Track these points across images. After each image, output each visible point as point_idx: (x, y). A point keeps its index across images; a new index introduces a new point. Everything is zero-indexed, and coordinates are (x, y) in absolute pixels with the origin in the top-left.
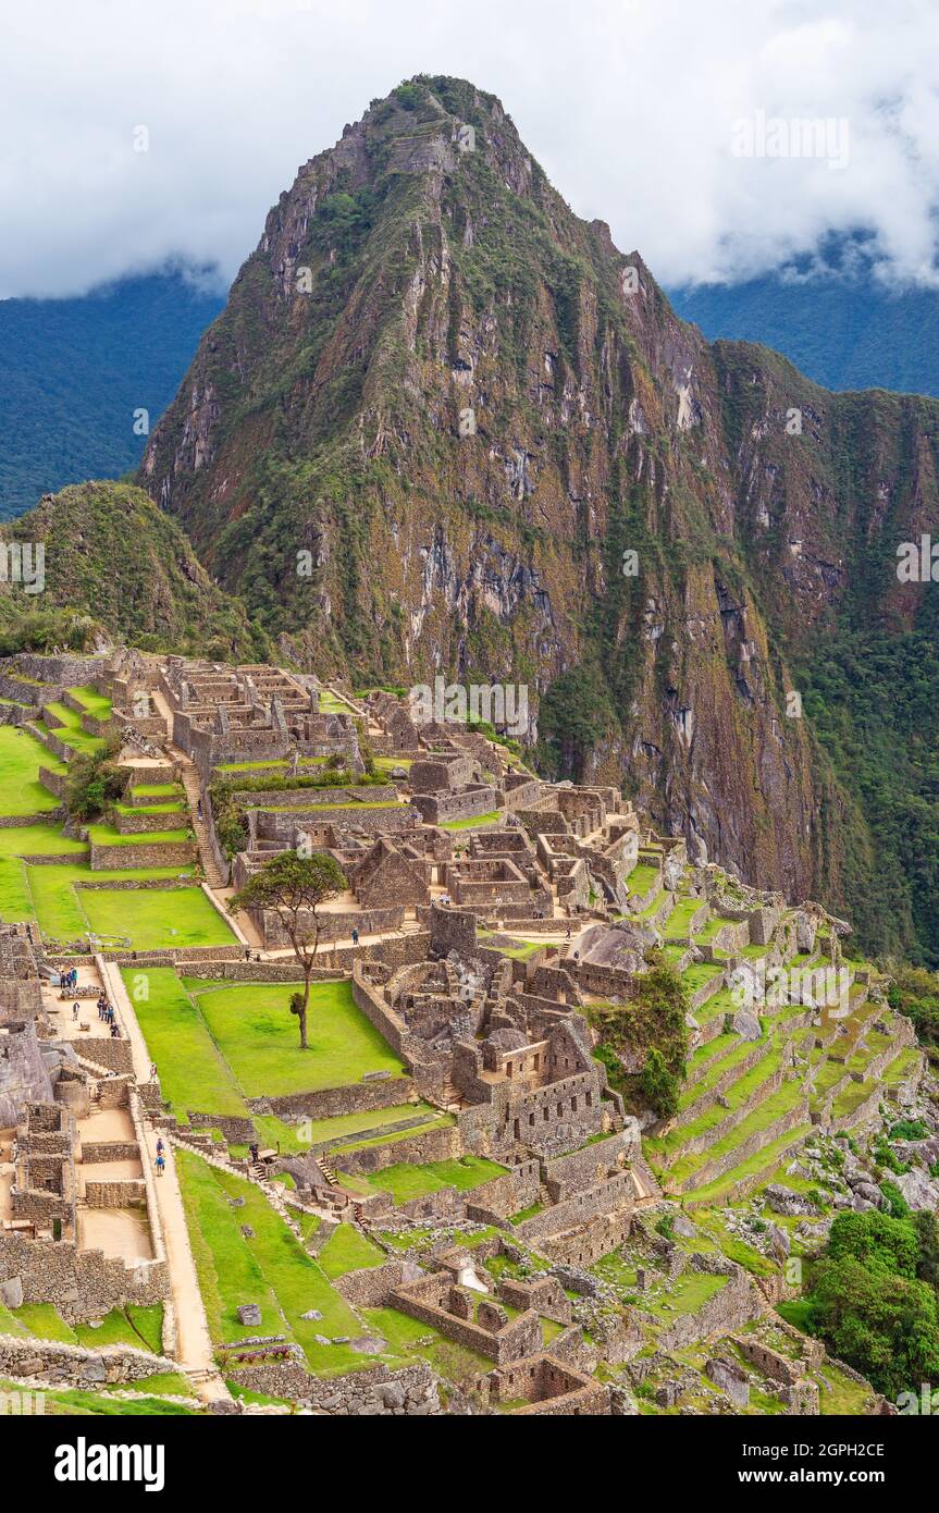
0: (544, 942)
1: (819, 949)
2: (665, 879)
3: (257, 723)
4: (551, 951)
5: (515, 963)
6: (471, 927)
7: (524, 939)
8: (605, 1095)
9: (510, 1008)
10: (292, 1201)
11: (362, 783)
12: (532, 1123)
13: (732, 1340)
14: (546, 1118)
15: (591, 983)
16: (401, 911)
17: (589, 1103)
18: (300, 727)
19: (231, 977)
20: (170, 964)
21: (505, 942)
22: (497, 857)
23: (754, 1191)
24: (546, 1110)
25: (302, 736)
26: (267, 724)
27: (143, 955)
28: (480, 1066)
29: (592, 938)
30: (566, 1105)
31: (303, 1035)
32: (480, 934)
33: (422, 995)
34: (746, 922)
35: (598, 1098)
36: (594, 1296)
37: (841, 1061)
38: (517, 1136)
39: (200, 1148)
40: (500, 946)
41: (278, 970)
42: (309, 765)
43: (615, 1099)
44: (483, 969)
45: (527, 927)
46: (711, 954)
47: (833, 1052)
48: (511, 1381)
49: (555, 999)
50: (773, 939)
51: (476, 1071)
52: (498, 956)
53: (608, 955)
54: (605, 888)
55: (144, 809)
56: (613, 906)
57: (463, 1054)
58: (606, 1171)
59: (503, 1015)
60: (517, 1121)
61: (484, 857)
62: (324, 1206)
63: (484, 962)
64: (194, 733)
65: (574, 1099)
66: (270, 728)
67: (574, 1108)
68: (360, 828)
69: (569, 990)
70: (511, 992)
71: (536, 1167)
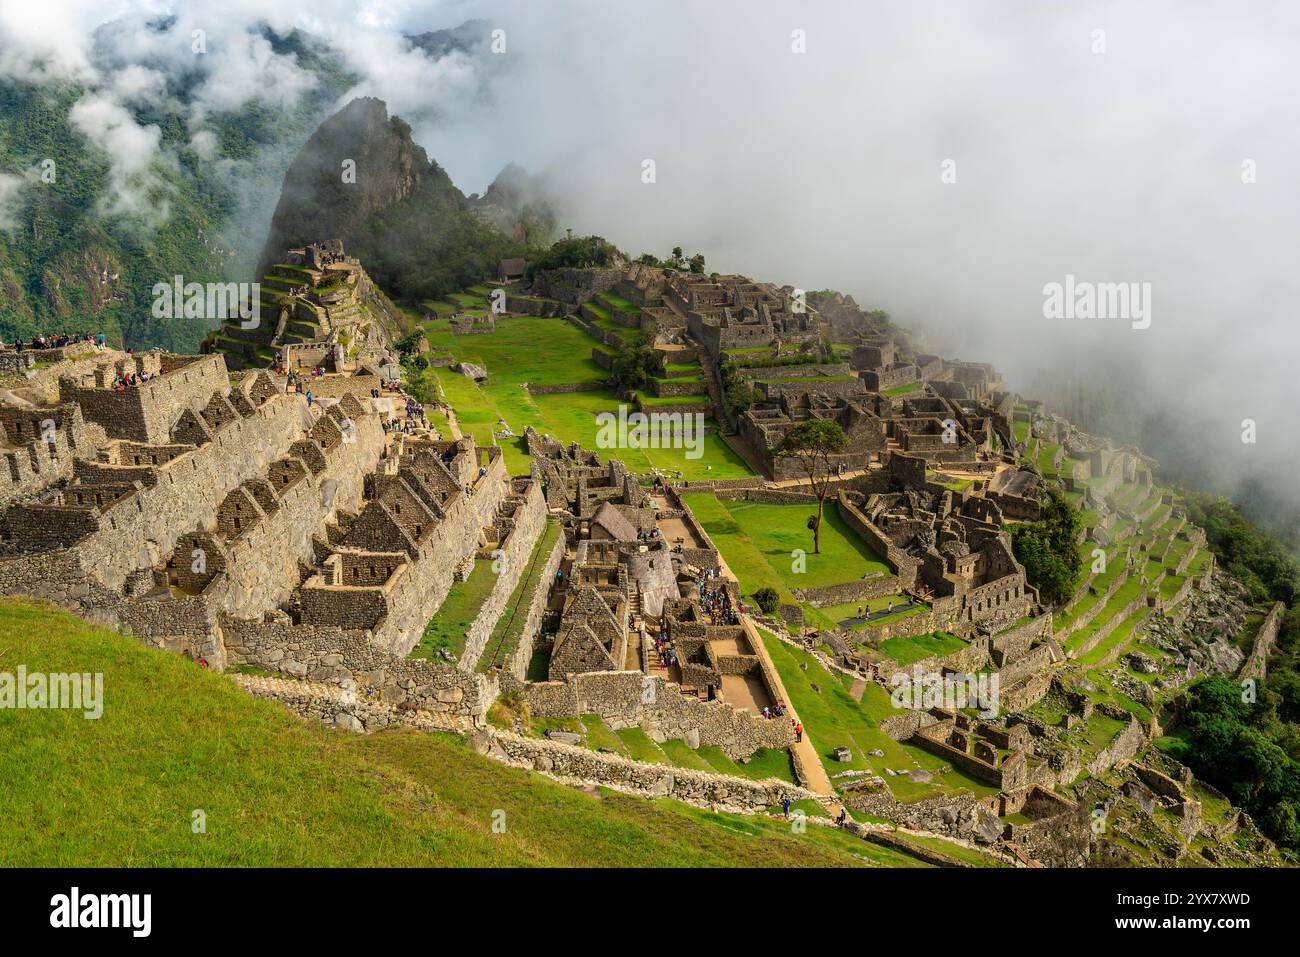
0: (972, 478)
1: (1138, 479)
2: (1033, 430)
3: (747, 319)
4: (977, 486)
5: (954, 494)
6: (923, 468)
7: (959, 477)
8: (1027, 591)
9: (954, 526)
10: (833, 665)
11: (824, 362)
12: (980, 609)
13: (1134, 767)
14: (989, 606)
15: (1009, 509)
16: (866, 455)
17: (1017, 596)
18: (779, 322)
19: (753, 500)
20: (711, 490)
21: (947, 479)
22: (928, 416)
23: (1121, 656)
24: (989, 600)
25: (782, 329)
26: (756, 320)
27: (692, 484)
28: (945, 569)
29: (1005, 476)
30: (1002, 597)
31: (816, 544)
32: (928, 473)
33: (893, 516)
34: (1089, 462)
35: (1023, 592)
36: (1044, 736)
37: (1159, 560)
38: (970, 618)
39: (770, 627)
40: (943, 482)
41: (784, 495)
42: (787, 350)
43: (1034, 592)
44: (931, 498)
45: (958, 468)
46: (1072, 485)
47: (1153, 553)
48: (1013, 802)
49: (985, 520)
50: (1108, 472)
51: (942, 572)
52: (942, 489)
53: (1019, 488)
54: (1002, 439)
55: (675, 380)
56: (1007, 451)
57: (931, 559)
58: (1030, 643)
59: (948, 530)
60: (970, 608)
61: (918, 417)
62: (853, 668)
63: (931, 493)
64: (705, 327)
65: (1007, 593)
66: (759, 323)
67: (1007, 599)
68: (825, 394)
69: (995, 514)
70: (952, 514)
71: (987, 641)
